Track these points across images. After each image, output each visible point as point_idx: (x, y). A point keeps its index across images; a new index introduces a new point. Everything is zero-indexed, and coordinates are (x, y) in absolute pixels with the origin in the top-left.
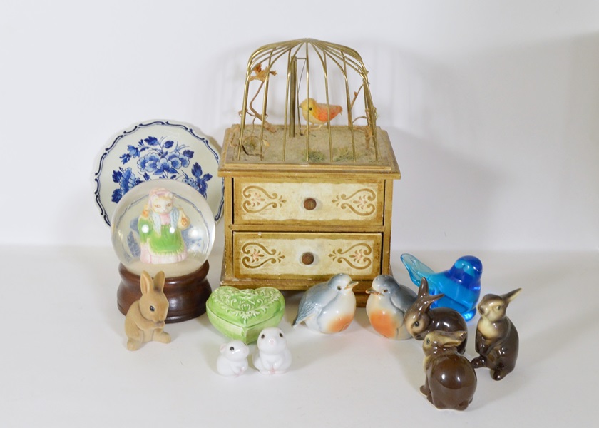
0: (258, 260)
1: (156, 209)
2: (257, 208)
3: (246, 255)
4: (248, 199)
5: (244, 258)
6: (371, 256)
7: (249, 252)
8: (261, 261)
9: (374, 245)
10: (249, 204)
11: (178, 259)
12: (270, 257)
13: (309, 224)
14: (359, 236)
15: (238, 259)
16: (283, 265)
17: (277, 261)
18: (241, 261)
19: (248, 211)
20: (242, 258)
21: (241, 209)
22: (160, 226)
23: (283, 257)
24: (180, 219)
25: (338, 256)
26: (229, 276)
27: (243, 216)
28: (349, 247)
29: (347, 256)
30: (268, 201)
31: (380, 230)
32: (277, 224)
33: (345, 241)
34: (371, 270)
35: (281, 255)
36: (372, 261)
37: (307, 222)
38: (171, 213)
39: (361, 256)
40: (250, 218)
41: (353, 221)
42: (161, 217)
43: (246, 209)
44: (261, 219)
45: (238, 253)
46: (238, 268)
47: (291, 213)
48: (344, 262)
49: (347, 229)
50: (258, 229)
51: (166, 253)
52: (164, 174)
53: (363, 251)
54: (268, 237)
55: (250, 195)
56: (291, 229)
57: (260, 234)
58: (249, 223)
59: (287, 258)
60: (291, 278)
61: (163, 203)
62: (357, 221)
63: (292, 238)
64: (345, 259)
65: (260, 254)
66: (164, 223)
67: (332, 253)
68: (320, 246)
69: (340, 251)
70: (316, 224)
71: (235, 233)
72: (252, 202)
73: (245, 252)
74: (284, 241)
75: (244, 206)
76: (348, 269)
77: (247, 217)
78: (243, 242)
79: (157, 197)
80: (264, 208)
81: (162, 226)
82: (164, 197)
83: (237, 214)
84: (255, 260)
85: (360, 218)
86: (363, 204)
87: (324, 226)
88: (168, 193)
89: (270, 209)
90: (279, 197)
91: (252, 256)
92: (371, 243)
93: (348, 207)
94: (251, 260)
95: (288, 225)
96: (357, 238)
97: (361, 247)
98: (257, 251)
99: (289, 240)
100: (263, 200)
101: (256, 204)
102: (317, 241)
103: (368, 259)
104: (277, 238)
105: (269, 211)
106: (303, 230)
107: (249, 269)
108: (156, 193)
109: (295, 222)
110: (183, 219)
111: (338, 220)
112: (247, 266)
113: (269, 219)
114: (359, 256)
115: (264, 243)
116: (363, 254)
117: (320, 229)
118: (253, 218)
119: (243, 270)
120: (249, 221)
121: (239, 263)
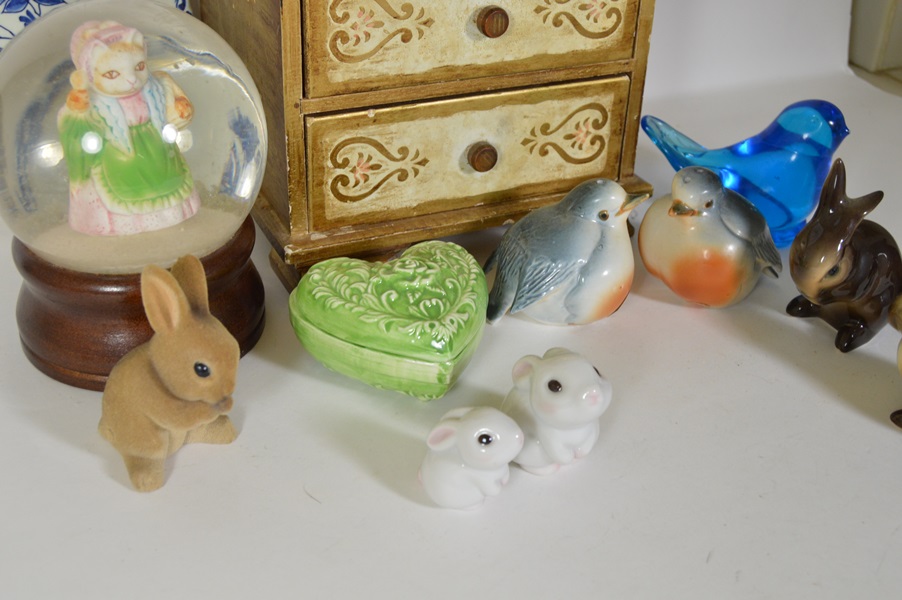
0: (366, 177)
1: (107, 83)
2: (366, 47)
3: (339, 172)
4: (342, 27)
5: (336, 180)
6: (605, 131)
7: (346, 162)
8: (374, 180)
9: (614, 104)
10: (345, 39)
11: (184, 215)
12: (394, 166)
13: (482, 73)
14: (587, 87)
15: (321, 184)
16: (423, 181)
17: (411, 174)
18: (327, 189)
19: (342, 58)
20: (330, 181)
21: (325, 55)
22: (126, 129)
23: (423, 162)
24: (171, 102)
25: (541, 139)
26: (300, 231)
27: (330, 73)
28: (565, 117)
29: (557, 138)
30: (391, 26)
31: (626, 69)
32: (411, 82)
33: (556, 104)
34: (604, 162)
35: (419, 159)
36: (606, 141)
37: (479, 68)
38: (147, 89)
39: (588, 133)
40: (347, 77)
41: (575, 53)
42: (123, 103)
43: (337, 54)
44: (373, 75)
45: (322, 169)
46: (321, 206)
47: (443, 52)
48: (553, 153)
49: (561, 75)
50: (367, 102)
51: (153, 201)
52: (29, 8)
53: (591, 121)
54: (392, 119)
55: (346, 16)
56: (440, 92)
57: (371, 113)
58: (348, 90)
59: (433, 162)
60: (439, 208)
61: (124, 62)
62: (584, 53)
63: (446, 113)
64: (555, 146)
65: (372, 163)
66: (133, 120)
67: (528, 136)
68: (505, 122)
69: (545, 130)
70: (496, 71)
71: (311, 121)
72: (351, 33)
73: (337, 165)
74: (428, 123)
75: (334, 47)
76: (560, 168)
77: (340, 75)
78: (332, 139)
79: (106, 48)
80: (381, 46)
81: (130, 128)
82: (124, 45)
83: (316, 70)
84: (362, 181)
85: (590, 45)
86: (599, 10)
87: (513, 75)
88: (132, 32)
89: (395, 46)
90: (416, 13)
91: (353, 171)
92: (607, 100)
93: (566, 22)
94: (352, 182)
95: (436, 81)
96: (581, 93)
97: (588, 113)
98: (365, 158)
99: (439, 119)
100: (379, 24)
101: (362, 36)
102: (499, 112)
103: (600, 138)
104: (412, 119)
105: (392, 53)
106: (468, 91)
107: (348, 204)
108: (96, 37)
109: (451, 73)
110: (178, 100)
111: (545, 56)
112: (343, 198)
113: (392, 73)
114: (582, 135)
115: (381, 135)
116: (592, 130)
117: (506, 82)
118: (355, 76)
119: (335, 208)
120: (346, 84)
121: (322, 195)
